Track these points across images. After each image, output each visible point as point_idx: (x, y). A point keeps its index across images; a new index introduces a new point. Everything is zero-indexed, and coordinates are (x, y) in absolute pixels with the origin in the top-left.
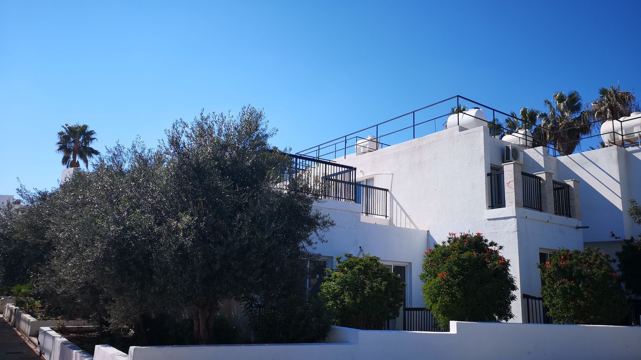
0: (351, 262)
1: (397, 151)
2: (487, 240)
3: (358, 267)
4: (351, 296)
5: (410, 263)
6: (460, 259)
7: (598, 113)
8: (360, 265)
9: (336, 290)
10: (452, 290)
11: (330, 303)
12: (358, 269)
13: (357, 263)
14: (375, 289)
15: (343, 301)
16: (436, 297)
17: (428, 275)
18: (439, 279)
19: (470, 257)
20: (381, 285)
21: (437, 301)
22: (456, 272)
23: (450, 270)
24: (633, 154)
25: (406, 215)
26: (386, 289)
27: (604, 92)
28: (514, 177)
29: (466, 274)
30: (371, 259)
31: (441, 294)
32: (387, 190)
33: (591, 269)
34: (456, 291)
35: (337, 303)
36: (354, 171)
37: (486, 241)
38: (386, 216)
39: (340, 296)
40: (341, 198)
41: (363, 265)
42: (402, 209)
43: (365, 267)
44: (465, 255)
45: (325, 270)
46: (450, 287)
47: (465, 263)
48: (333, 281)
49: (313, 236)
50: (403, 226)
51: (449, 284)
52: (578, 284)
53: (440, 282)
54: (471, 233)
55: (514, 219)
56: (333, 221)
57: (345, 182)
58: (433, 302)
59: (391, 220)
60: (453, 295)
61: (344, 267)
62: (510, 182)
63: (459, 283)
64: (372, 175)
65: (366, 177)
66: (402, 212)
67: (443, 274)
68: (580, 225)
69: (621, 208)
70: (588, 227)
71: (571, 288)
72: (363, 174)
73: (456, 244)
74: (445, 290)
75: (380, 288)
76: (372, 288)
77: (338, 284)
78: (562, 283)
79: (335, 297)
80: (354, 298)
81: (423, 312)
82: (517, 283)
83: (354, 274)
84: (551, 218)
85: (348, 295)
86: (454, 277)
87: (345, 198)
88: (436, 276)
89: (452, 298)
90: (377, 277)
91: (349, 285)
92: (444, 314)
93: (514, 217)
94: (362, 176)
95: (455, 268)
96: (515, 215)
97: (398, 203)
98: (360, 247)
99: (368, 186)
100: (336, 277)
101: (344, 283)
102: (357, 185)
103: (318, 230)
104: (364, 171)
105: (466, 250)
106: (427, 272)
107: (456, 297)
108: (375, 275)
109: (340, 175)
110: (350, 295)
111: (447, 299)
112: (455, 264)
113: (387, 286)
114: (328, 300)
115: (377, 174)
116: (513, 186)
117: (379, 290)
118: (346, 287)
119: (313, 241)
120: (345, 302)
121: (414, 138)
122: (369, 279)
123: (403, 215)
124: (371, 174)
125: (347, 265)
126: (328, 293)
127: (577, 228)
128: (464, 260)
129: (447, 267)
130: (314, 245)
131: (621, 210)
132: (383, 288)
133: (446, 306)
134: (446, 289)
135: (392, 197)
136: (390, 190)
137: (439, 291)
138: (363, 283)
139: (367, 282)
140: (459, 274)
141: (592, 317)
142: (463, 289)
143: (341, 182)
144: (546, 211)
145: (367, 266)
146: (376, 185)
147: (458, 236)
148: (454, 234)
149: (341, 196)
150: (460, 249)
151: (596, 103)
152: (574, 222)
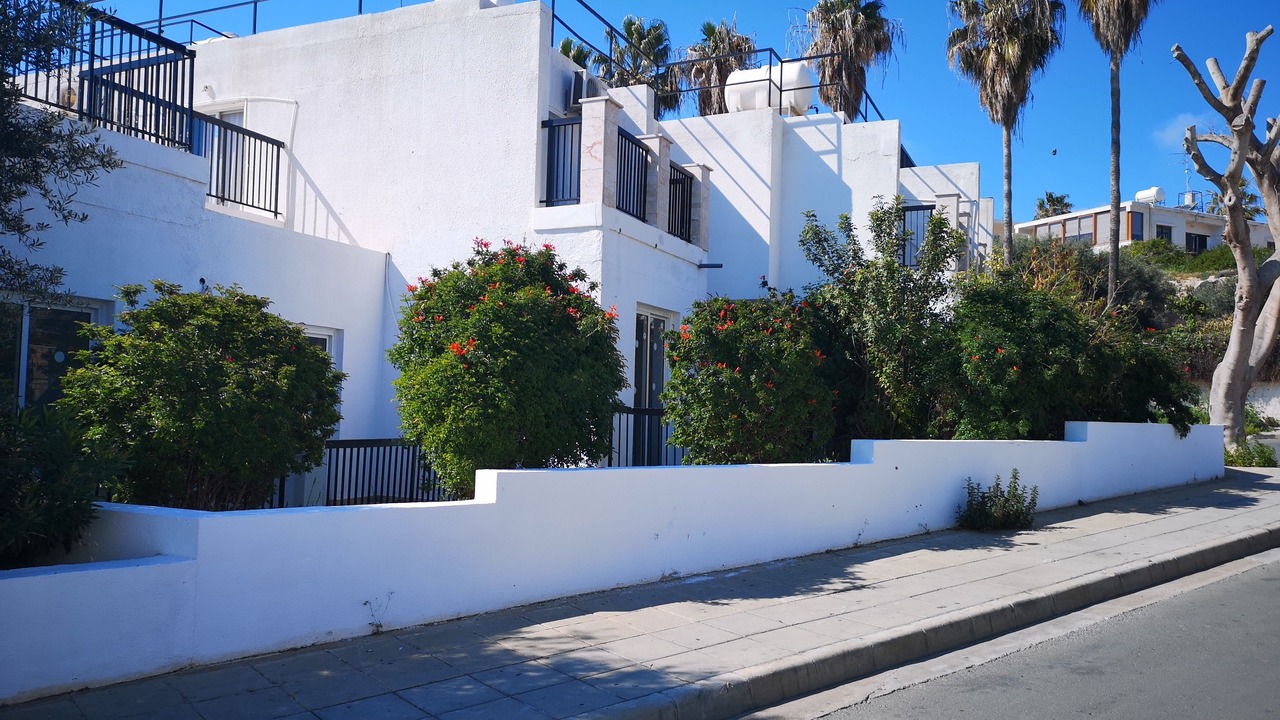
0: (175, 304)
1: (312, 42)
2: (564, 264)
3: (200, 320)
4: (173, 407)
5: (340, 332)
6: (510, 305)
7: (697, 69)
8: (208, 316)
9: (118, 390)
10: (486, 388)
11: (95, 433)
12: (201, 328)
13: (195, 311)
14: (256, 387)
15: (143, 425)
16: (440, 408)
17: (411, 351)
18: (448, 358)
19: (535, 301)
20: (275, 374)
21: (443, 418)
22: (497, 339)
23: (483, 334)
24: (796, 130)
25: (330, 210)
26: (292, 387)
27: (709, 31)
28: (605, 133)
29: (525, 345)
30: (243, 301)
31: (455, 398)
32: (280, 145)
33: (778, 340)
34: (498, 390)
35: (122, 431)
36: (188, 62)
37: (562, 267)
38: (276, 213)
39: (135, 409)
40: (144, 132)
41: (216, 317)
42: (319, 194)
43: (223, 322)
44: (521, 296)
45: (81, 327)
46: (482, 379)
47: (523, 317)
48: (111, 365)
49: (31, 204)
50: (320, 234)
51: (477, 372)
52: (746, 375)
53: (453, 367)
54: (528, 245)
55: (596, 232)
56: (110, 152)
57: (158, 102)
58: (431, 423)
59: (290, 221)
60: (488, 401)
61: (149, 319)
62: (595, 144)
63: (505, 368)
64: (240, 101)
65: (220, 104)
66: (319, 203)
67: (462, 343)
68: (705, 262)
69: (767, 238)
70: (721, 266)
71: (734, 383)
72: (213, 96)
73: (496, 268)
74: (466, 386)
75: (274, 385)
76: (246, 385)
77: (127, 372)
78: (716, 374)
79: (116, 411)
80: (183, 416)
81: (394, 448)
82: (629, 373)
83: (183, 340)
84: (661, 237)
85: (164, 407)
86: (494, 350)
87: (157, 135)
88: (439, 351)
89: (485, 408)
90: (264, 353)
91: (168, 375)
92: (459, 452)
93: (597, 228)
94: (209, 101)
95: (497, 329)
96: (600, 223)
97: (308, 180)
98: (202, 281)
99: (228, 125)
100: (119, 347)
101: (148, 370)
102: (194, 119)
103: (49, 180)
104: (214, 88)
105: (518, 285)
106: (414, 340)
107: (497, 407)
108: (255, 347)
109: (143, 70)
110: (172, 404)
111: (472, 412)
112: (497, 317)
113: (295, 379)
114: (89, 422)
115: (252, 101)
116: (601, 155)
117: (270, 391)
118: (158, 382)
119: (29, 219)
120: (150, 427)
121: (360, 12)
122: (236, 358)
123: (322, 212)
124: (235, 98)
125: (161, 314)
126: (91, 400)
127: (701, 266)
128: (520, 309)
129: (474, 326)
130: (32, 235)
131: (768, 242)
132: (283, 383)
133: (469, 431)
134: (471, 385)
135: (294, 164)
136: (287, 143)
137: (450, 391)
138: (217, 370)
139: (230, 366)
140: (506, 346)
141: (769, 446)
142: (514, 385)
143: (145, 97)
144: (653, 223)
145: (230, 322)
146: (247, 125)
147: (496, 247)
148: (486, 245)
149: (144, 125)
150: (508, 280)
151: (695, 50)
152: (694, 253)
